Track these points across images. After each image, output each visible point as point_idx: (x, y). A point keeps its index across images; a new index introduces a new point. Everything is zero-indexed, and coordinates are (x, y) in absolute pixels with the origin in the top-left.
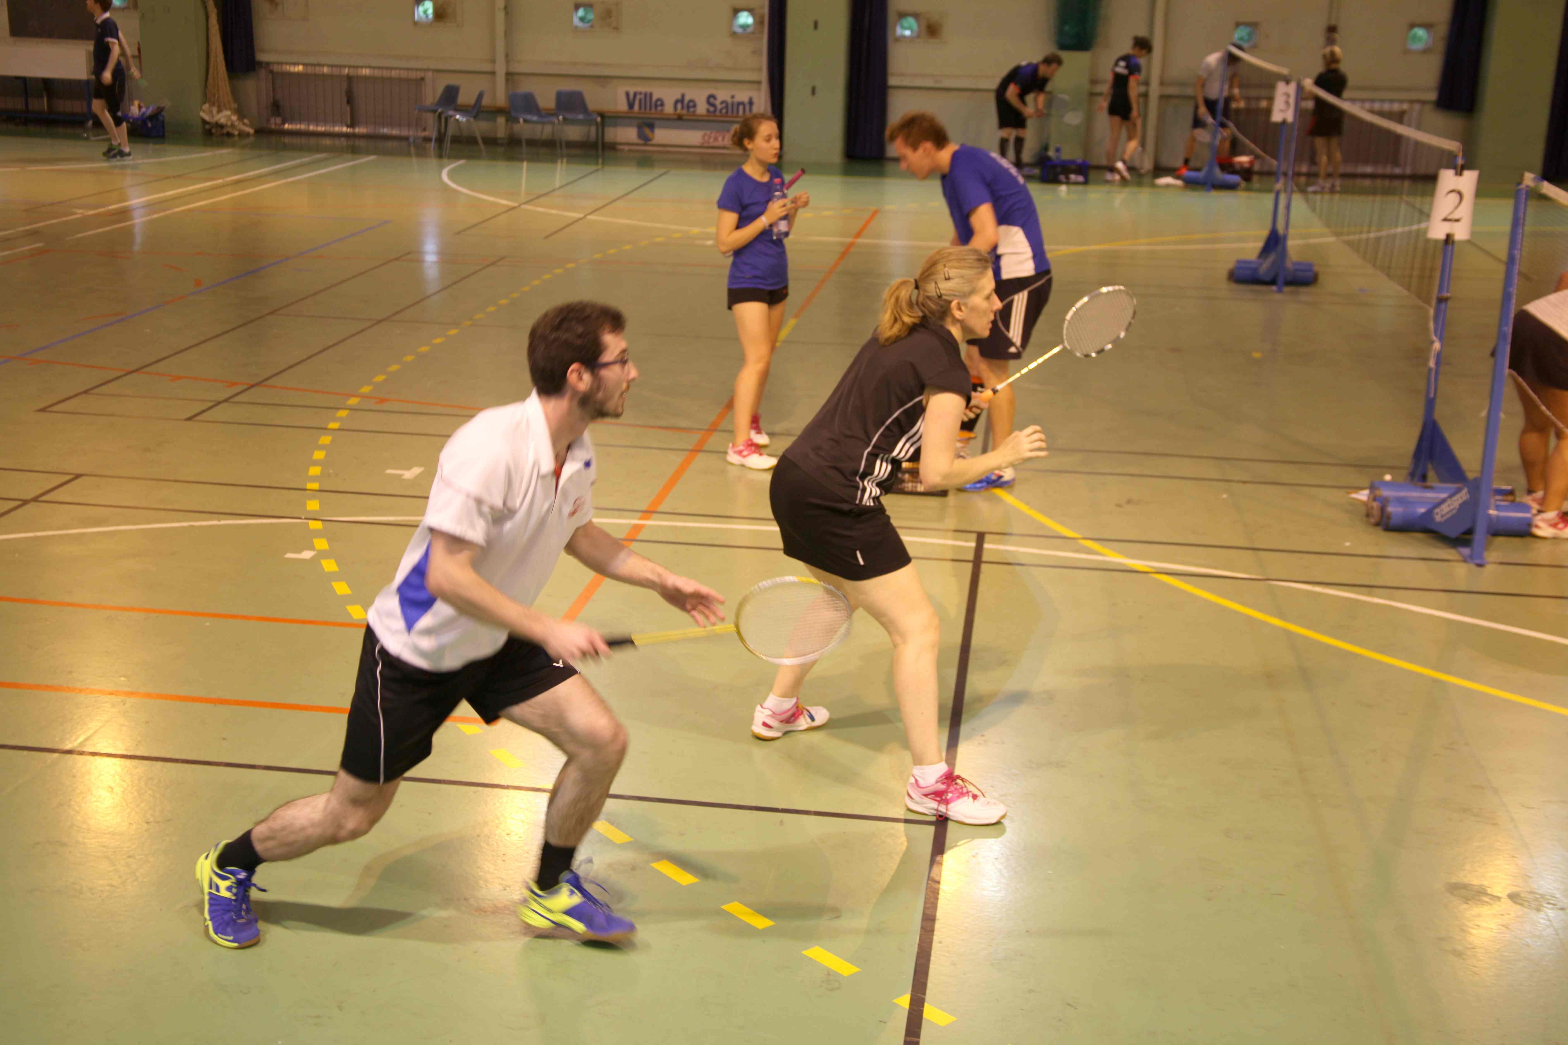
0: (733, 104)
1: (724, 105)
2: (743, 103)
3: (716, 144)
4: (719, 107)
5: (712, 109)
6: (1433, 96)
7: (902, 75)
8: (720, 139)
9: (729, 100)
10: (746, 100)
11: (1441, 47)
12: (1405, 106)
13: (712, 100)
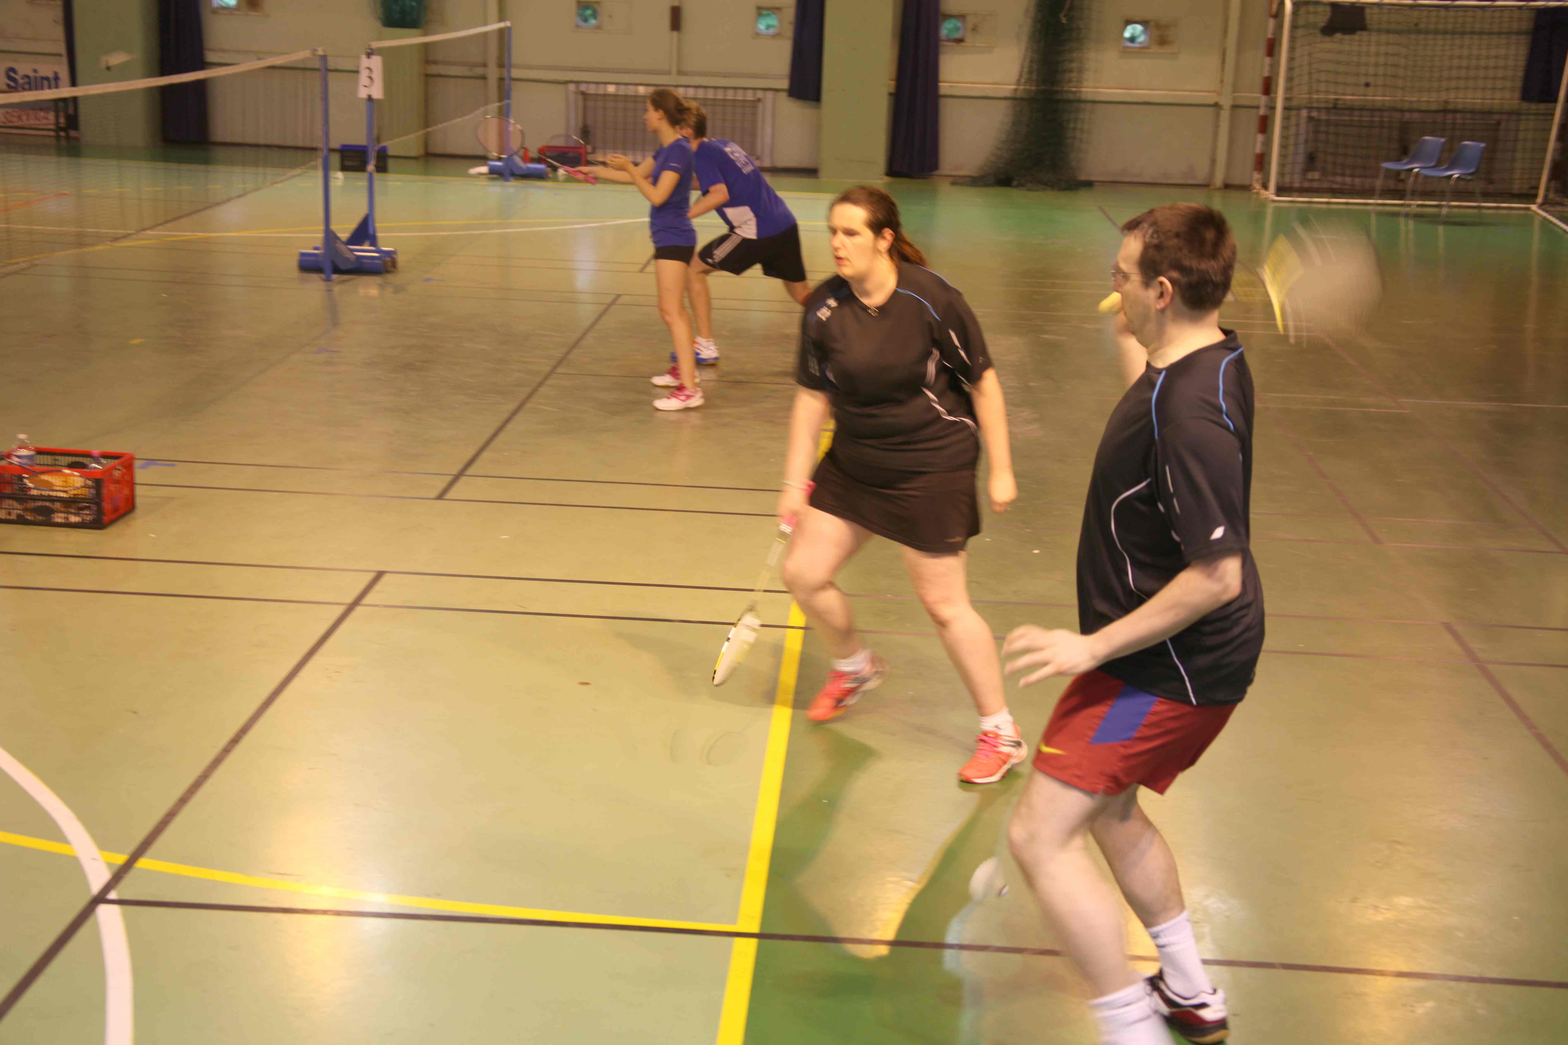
0: (36, 78)
1: (27, 80)
2: (47, 79)
3: (20, 124)
4: (21, 81)
5: (12, 84)
6: (785, 84)
7: (223, 51)
8: (24, 118)
9: (31, 74)
10: (50, 75)
11: (789, 31)
12: (760, 94)
13: (12, 74)
